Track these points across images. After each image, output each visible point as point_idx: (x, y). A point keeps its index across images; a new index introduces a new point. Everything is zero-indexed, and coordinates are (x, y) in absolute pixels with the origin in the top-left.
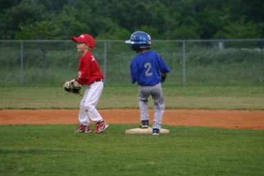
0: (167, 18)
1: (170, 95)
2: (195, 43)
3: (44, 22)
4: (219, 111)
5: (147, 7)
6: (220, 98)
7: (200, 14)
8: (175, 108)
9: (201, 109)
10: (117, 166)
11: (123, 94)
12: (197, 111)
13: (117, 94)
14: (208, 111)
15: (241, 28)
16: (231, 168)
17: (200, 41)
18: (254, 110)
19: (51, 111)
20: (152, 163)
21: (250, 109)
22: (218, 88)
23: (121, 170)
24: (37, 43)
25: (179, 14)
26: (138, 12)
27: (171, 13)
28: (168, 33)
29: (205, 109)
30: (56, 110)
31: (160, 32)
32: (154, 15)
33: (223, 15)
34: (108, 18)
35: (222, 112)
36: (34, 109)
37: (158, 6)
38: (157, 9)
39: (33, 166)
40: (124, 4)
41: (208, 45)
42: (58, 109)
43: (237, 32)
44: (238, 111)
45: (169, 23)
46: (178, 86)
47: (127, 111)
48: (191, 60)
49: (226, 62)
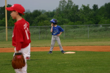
0: (85, 18)
1: (83, 42)
2: (93, 26)
3: (46, 21)
4: (96, 46)
5: (79, 15)
6: (98, 42)
7: (95, 17)
8: (83, 46)
9: (90, 45)
10: (55, 64)
11: (69, 42)
12: (89, 46)
13: (67, 41)
14: (92, 46)
15: (106, 21)
16: (90, 64)
17: (95, 25)
18: (106, 45)
19: (45, 47)
20: (66, 63)
21: (105, 45)
22: (98, 39)
23: (56, 65)
24: (44, 27)
25: (89, 17)
26: (76, 17)
27: (86, 17)
28: (85, 23)
29: (92, 45)
30: (46, 47)
31: (83, 23)
32: (81, 17)
33: (102, 17)
34: (67, 19)
35: (97, 46)
36: (40, 47)
37: (82, 15)
38: (82, 16)
39: (30, 64)
40: (72, 15)
41: (97, 26)
42: (47, 46)
43: (105, 22)
44: (101, 46)
45: (85, 20)
46: (86, 39)
47: (68, 47)
48: (91, 31)
49: (101, 31)
